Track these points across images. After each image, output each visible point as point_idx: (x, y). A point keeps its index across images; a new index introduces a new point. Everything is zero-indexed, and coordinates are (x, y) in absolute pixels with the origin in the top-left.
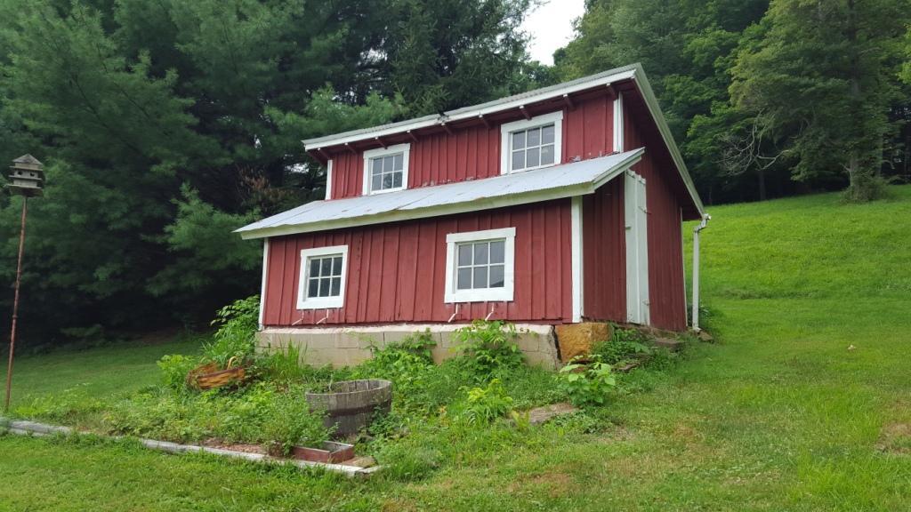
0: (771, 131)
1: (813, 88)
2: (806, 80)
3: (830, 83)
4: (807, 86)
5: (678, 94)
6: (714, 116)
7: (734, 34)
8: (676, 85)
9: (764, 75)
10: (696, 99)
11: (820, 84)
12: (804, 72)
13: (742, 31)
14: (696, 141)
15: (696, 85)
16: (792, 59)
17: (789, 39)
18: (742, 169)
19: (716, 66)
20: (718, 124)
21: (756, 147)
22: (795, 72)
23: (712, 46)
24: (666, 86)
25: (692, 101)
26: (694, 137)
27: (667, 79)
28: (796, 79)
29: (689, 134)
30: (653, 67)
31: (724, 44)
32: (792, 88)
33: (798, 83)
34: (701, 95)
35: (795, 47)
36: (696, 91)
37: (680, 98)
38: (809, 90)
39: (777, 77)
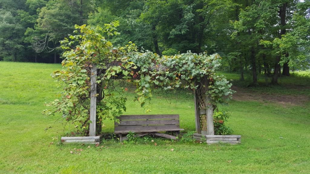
0: (54, 39)
1: (66, 28)
2: (64, 24)
3: (72, 27)
4: (65, 26)
5: (22, 18)
6: (35, 29)
7: (45, 2)
8: (22, 14)
9: (50, 18)
10: (29, 22)
11: (69, 27)
12: (64, 21)
13: (48, 1)
14: (28, 37)
15: (30, 16)
16: (61, 15)
17: (61, 8)
18: (40, 51)
19: (37, 11)
20: (37, 33)
21: (46, 44)
22: (62, 21)
23: (36, 3)
24: (18, 13)
25: (28, 22)
26: (28, 36)
27: (19, 11)
28: (61, 23)
29: (25, 34)
30: (13, 5)
31: (41, 4)
32: (60, 25)
33: (62, 24)
34: (31, 20)
35: (63, 12)
36: (29, 19)
37: (23, 20)
38: (65, 28)
39: (55, 20)
